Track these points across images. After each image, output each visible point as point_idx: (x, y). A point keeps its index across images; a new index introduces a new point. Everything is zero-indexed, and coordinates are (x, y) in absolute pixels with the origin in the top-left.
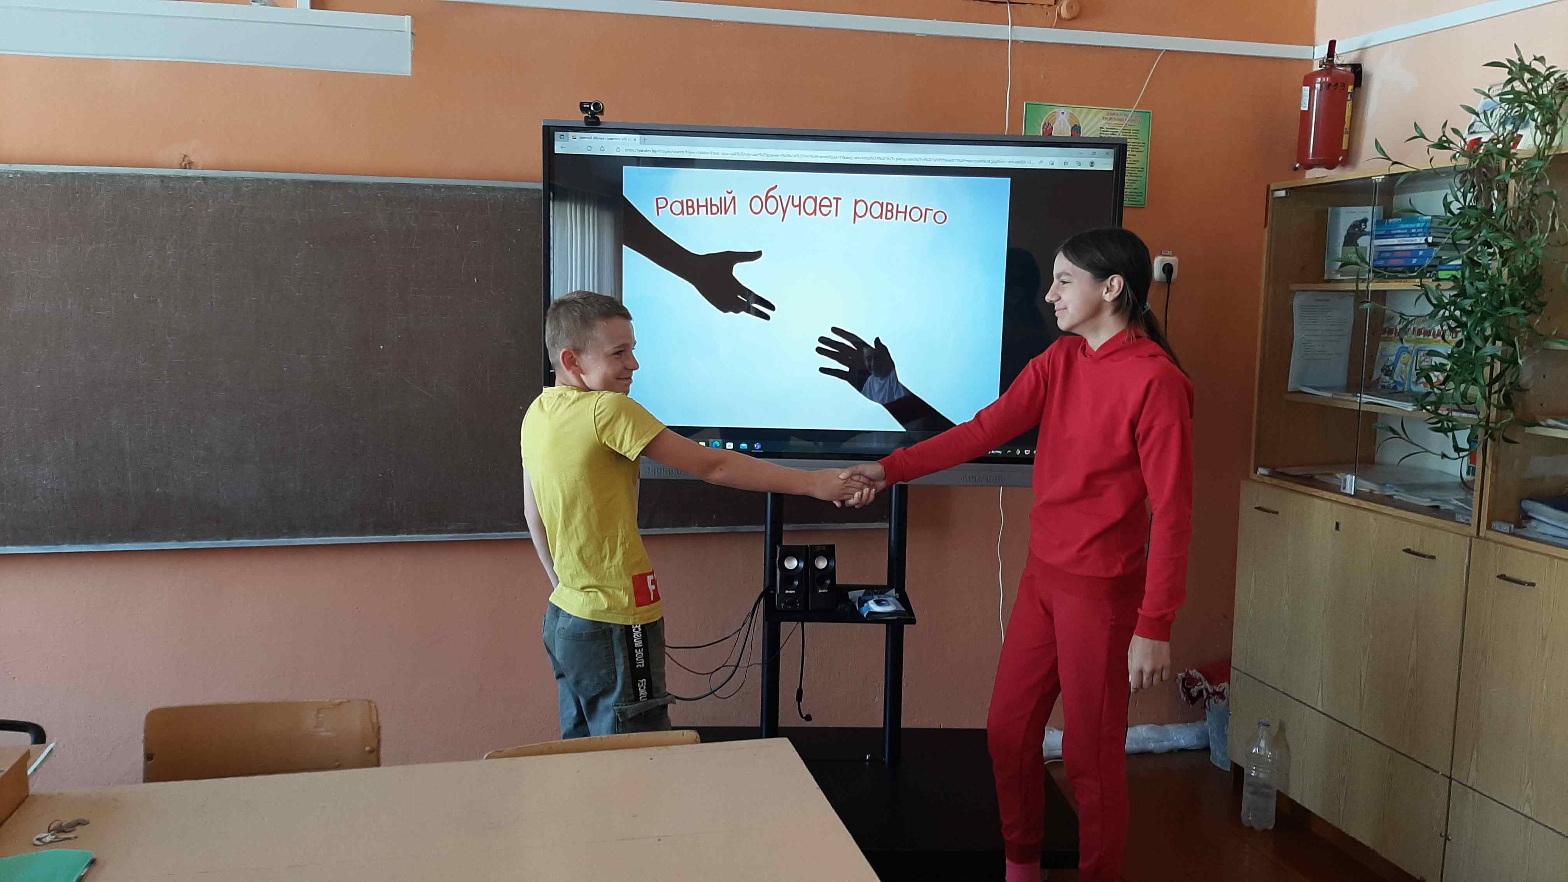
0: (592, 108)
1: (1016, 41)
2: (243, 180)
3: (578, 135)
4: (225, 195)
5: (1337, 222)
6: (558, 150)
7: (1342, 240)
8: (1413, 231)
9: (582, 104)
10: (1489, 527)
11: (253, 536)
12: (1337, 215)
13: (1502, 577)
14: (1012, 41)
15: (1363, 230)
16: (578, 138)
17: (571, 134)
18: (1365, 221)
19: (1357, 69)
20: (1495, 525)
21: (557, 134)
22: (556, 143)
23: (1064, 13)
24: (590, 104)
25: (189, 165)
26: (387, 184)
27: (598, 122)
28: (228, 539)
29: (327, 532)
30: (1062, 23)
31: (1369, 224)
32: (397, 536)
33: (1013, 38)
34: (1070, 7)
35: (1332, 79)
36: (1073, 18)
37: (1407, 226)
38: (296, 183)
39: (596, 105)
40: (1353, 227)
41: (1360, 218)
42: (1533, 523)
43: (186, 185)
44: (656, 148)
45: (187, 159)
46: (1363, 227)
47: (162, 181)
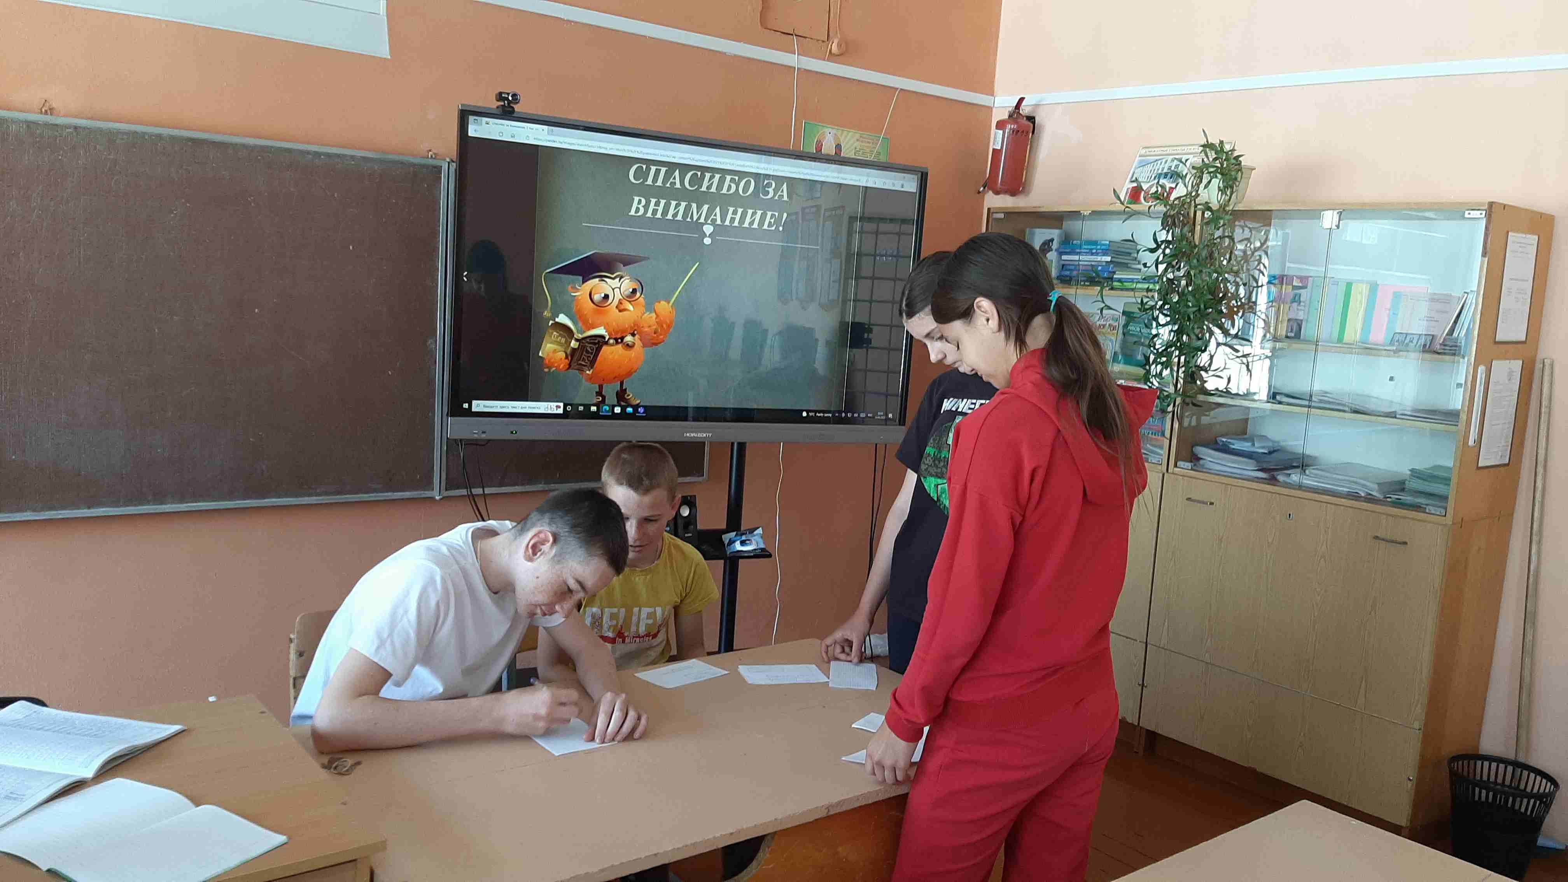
0: (510, 98)
1: (801, 69)
2: (119, 132)
3: (491, 121)
4: (98, 146)
6: (471, 133)
8: (1094, 251)
9: (501, 93)
10: (1176, 466)
11: (116, 504)
12: (1032, 233)
13: (1189, 499)
14: (798, 68)
15: (1051, 247)
16: (491, 123)
17: (485, 119)
18: (1052, 240)
19: (1031, 119)
20: (1180, 463)
21: (471, 118)
22: (470, 126)
23: (834, 49)
24: (508, 94)
25: (51, 111)
26: (267, 147)
27: (513, 111)
28: (89, 508)
29: (196, 498)
30: (832, 57)
31: (1055, 242)
32: (266, 500)
33: (798, 66)
34: (839, 45)
35: (1018, 127)
36: (839, 55)
37: (1089, 247)
38: (173, 138)
39: (514, 95)
40: (1044, 244)
41: (1049, 238)
42: (1201, 462)
43: (56, 133)
44: (562, 139)
45: (47, 104)
46: (1051, 244)
47: (28, 126)
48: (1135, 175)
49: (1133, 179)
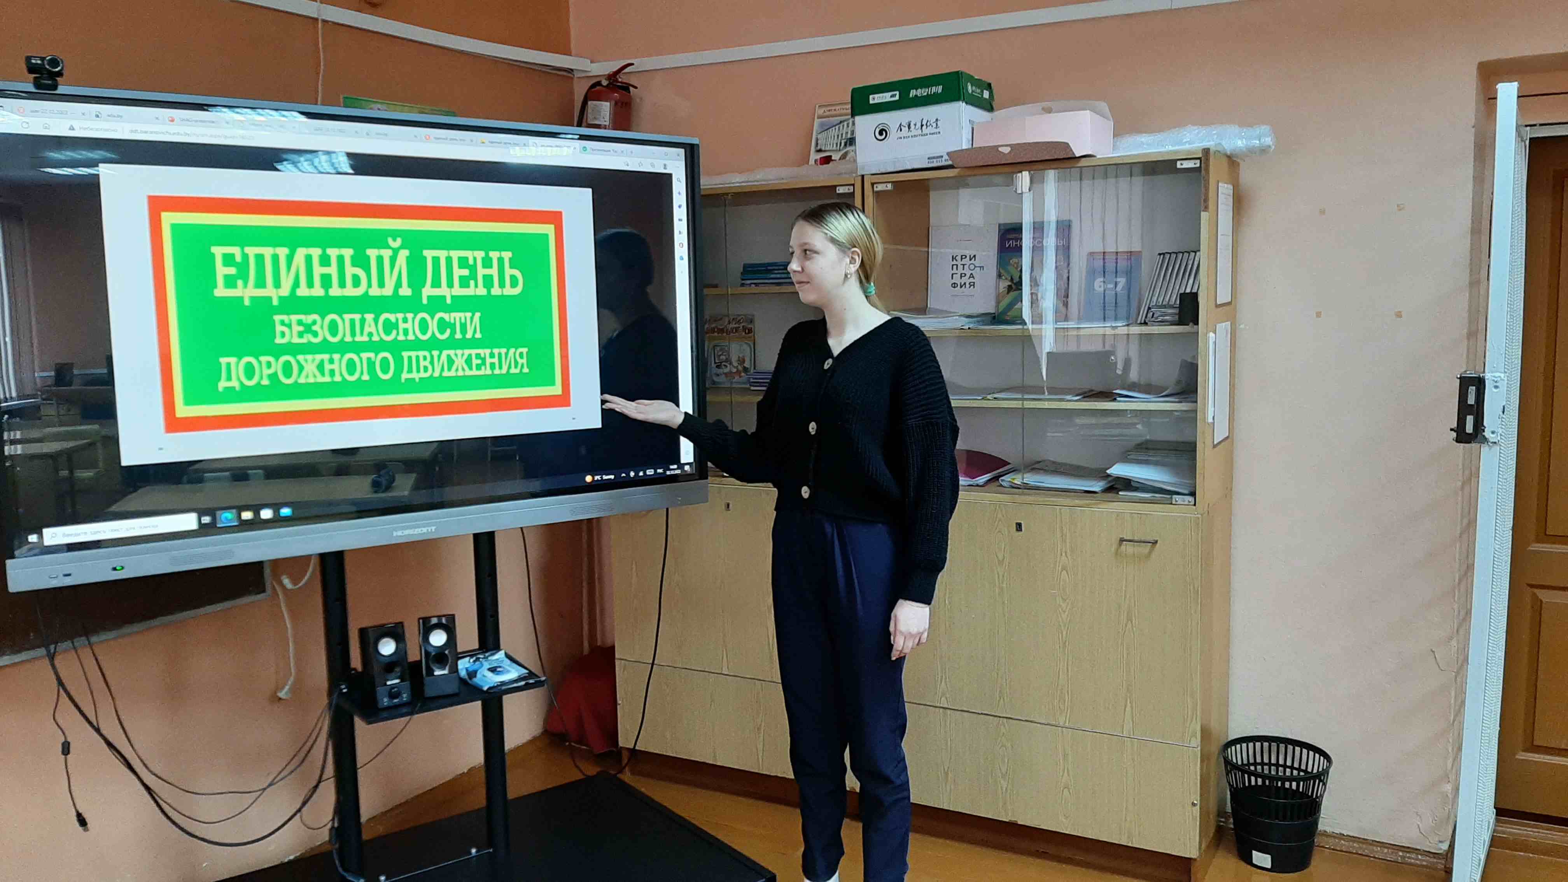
0: (47, 66)
1: (325, 21)
9: (29, 59)
14: (321, 20)
24: (43, 59)
30: (369, 8)
33: (323, 18)
35: (621, 97)
39: (52, 61)
48: (819, 142)
49: (819, 148)
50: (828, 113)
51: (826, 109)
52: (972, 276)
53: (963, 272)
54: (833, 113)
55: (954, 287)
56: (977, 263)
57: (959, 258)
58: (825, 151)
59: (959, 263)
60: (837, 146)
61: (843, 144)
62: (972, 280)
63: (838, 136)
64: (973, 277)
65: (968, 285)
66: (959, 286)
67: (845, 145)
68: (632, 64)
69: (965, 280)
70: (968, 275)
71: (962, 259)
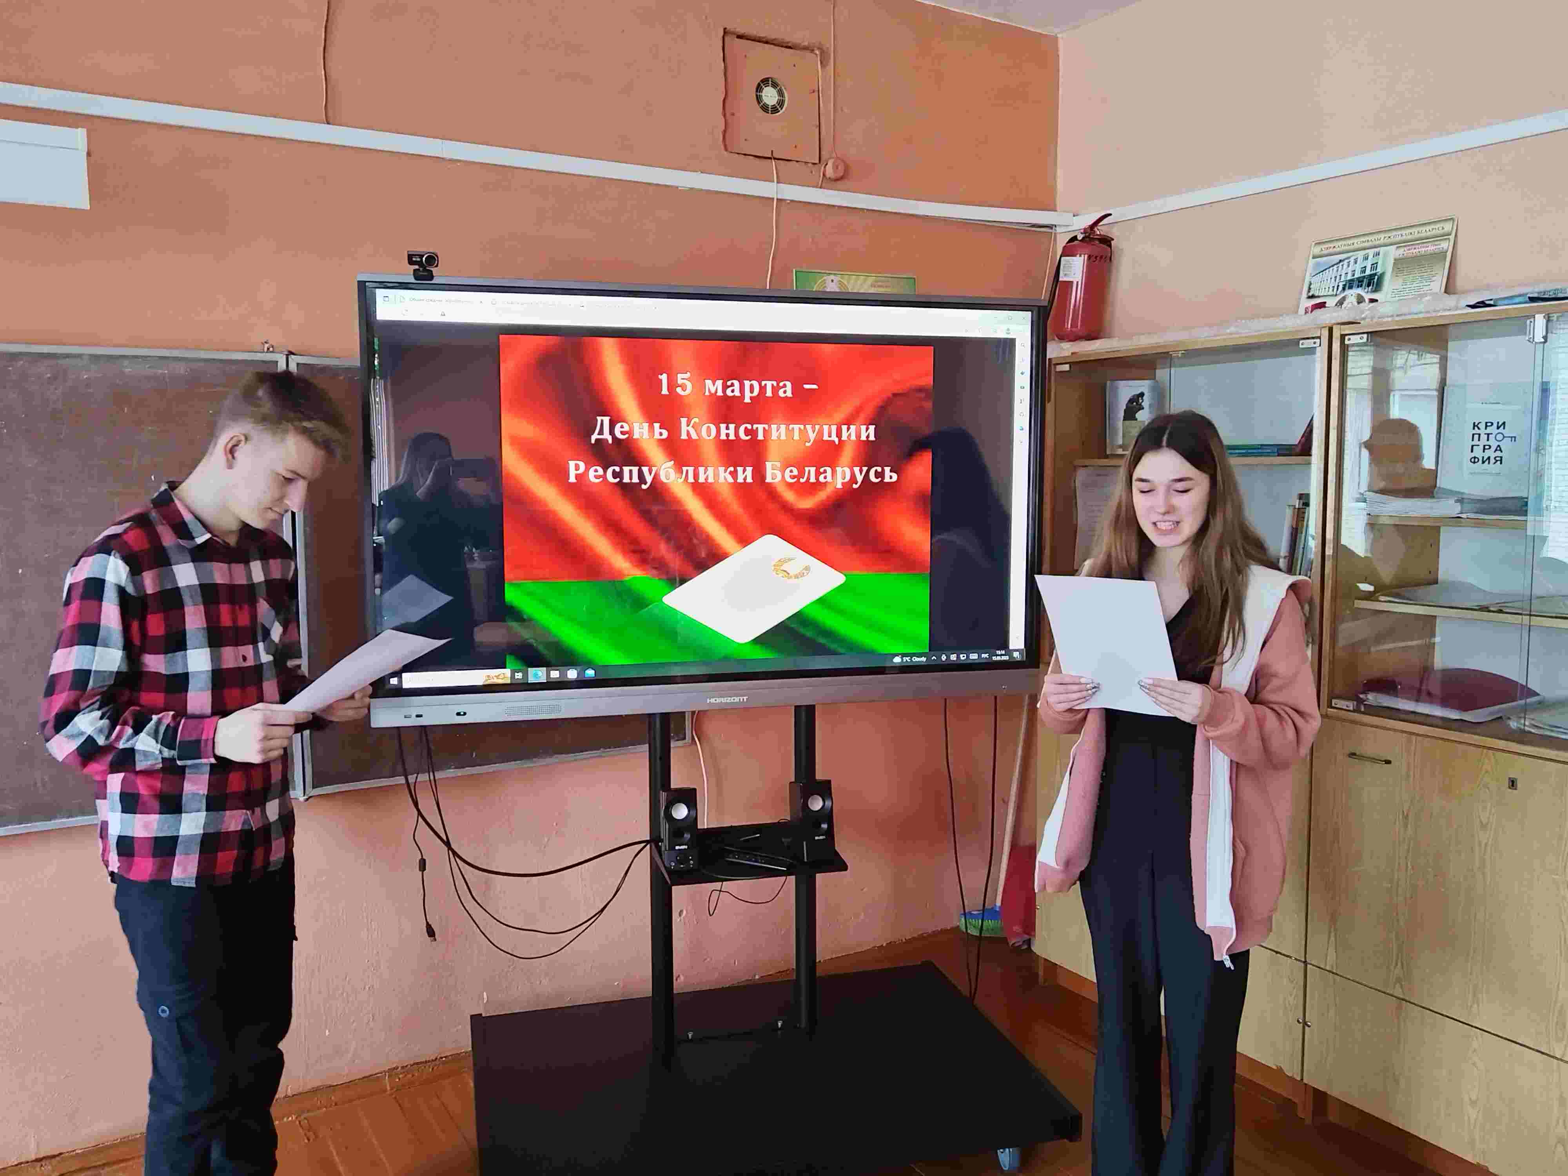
0: (424, 260)
1: (781, 200)
3: (404, 292)
5: (1115, 395)
6: (379, 315)
7: (1121, 414)
9: (411, 255)
10: (1329, 705)
12: (1115, 390)
13: (1352, 756)
14: (777, 199)
15: (1140, 405)
16: (406, 297)
17: (397, 292)
18: (1142, 394)
20: (1335, 702)
21: (378, 293)
22: (377, 305)
23: (830, 171)
24: (421, 254)
27: (430, 277)
30: (828, 183)
33: (780, 197)
34: (836, 167)
36: (837, 180)
39: (429, 256)
40: (1131, 401)
41: (1137, 393)
46: (1141, 401)
48: (1311, 287)
49: (1310, 294)
50: (1325, 252)
51: (1323, 246)
52: (1499, 449)
53: (1488, 443)
54: (1331, 250)
55: (1474, 462)
56: (1506, 432)
57: (1482, 426)
58: (1319, 297)
59: (1483, 431)
60: (1333, 290)
61: (1340, 288)
62: (1498, 453)
63: (1336, 277)
64: (1501, 450)
65: (1492, 460)
66: (1480, 462)
67: (1344, 289)
68: (1110, 215)
69: (1490, 453)
70: (1493, 449)
71: (1486, 426)
